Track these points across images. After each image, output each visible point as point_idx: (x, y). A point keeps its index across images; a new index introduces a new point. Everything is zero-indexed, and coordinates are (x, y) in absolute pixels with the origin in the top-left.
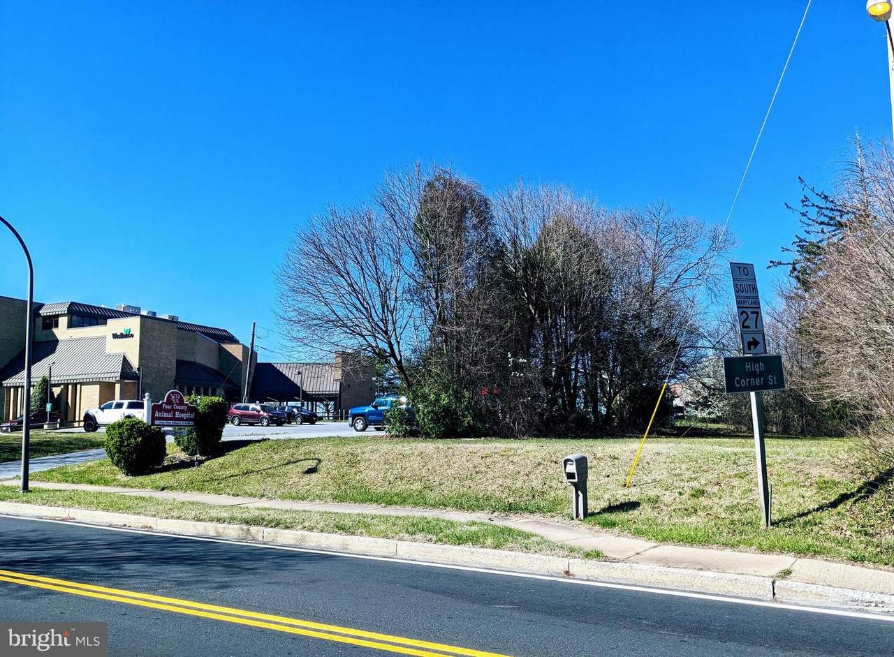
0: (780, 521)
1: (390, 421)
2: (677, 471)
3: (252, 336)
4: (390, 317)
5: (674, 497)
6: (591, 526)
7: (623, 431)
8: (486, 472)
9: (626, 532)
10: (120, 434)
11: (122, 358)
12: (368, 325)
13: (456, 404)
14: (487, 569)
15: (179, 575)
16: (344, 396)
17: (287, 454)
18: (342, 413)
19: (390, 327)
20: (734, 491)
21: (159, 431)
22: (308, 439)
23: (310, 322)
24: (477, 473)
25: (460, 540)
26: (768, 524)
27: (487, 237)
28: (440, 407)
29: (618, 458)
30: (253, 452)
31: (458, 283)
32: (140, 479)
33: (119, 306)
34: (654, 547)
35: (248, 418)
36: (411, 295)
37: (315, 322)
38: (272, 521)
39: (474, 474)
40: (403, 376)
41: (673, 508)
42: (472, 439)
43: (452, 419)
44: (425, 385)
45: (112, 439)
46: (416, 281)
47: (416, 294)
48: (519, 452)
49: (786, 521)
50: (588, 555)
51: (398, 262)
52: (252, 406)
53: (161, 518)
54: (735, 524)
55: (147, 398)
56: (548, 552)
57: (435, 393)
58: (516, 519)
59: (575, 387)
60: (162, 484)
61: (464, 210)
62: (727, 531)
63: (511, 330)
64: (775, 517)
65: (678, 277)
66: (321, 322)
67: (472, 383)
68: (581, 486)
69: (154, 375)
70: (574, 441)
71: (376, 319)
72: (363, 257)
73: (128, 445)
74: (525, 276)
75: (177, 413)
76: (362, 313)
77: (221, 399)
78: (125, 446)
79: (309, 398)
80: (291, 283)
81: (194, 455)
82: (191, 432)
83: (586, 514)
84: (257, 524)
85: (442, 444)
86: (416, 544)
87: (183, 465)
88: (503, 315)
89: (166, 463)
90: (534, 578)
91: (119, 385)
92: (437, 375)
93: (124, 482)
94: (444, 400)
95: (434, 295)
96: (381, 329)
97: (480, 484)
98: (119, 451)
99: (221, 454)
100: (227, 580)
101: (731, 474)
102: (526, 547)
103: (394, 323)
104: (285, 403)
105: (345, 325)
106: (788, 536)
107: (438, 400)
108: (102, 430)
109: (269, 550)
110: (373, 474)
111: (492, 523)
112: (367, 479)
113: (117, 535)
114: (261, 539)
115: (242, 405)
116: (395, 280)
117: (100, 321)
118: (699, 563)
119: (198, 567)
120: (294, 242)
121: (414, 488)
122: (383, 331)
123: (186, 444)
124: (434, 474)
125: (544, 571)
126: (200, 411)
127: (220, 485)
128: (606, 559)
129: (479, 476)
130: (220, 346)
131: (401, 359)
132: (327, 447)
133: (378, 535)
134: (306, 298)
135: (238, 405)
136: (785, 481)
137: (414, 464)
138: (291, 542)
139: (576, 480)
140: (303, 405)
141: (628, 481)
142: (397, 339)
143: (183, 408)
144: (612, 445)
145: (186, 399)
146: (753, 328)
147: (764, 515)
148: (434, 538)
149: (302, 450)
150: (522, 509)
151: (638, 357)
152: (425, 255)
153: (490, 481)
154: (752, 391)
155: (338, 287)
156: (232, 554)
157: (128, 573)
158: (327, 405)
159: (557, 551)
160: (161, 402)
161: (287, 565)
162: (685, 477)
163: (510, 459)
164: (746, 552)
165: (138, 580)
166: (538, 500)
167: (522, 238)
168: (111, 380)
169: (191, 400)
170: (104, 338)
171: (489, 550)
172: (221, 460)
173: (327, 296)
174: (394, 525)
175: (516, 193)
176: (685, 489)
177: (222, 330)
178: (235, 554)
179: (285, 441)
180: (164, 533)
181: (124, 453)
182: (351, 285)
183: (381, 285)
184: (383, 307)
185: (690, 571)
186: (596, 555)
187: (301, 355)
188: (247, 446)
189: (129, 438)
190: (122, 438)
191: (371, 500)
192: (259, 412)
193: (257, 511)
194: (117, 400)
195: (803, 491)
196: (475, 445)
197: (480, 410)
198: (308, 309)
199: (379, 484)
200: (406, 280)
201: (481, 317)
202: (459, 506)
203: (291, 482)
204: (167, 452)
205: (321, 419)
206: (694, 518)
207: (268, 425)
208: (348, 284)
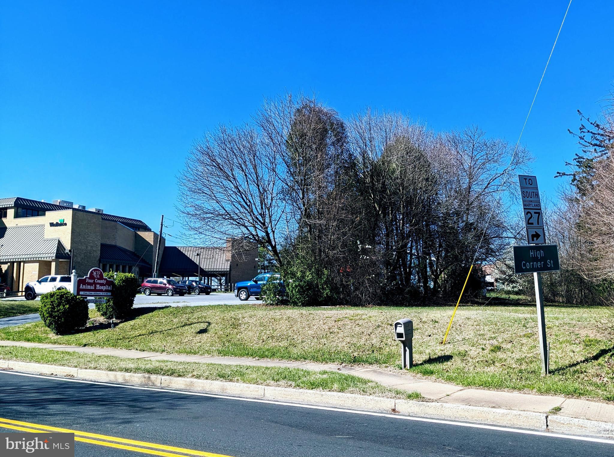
0: (556, 370)
1: (266, 293)
2: (482, 332)
3: (160, 226)
4: (267, 212)
5: (478, 352)
6: (414, 374)
7: (445, 300)
8: (338, 332)
9: (440, 379)
10: (52, 302)
11: (57, 242)
12: (250, 218)
13: (317, 280)
14: (333, 408)
15: (91, 413)
16: (233, 273)
17: (184, 318)
18: (231, 286)
19: (267, 220)
20: (523, 347)
21: (83, 300)
22: (201, 307)
23: (205, 216)
24: (331, 333)
25: (313, 385)
26: (546, 373)
27: (342, 152)
28: (305, 282)
29: (437, 322)
30: (158, 317)
31: (320, 187)
32: (66, 337)
33: (56, 201)
34: (461, 390)
35: (156, 289)
36: (283, 195)
37: (208, 215)
38: (168, 371)
39: (329, 334)
40: (277, 258)
41: (477, 360)
42: (330, 307)
43: (314, 291)
44: (294, 265)
45: (45, 306)
46: (287, 185)
47: (288, 195)
48: (363, 317)
49: (559, 370)
50: (410, 397)
51: (274, 170)
52: (160, 280)
53: (81, 368)
54: (522, 373)
55: (74, 274)
56: (380, 394)
57: (301, 271)
58: (359, 369)
59: (410, 267)
60: (84, 342)
61: (326, 131)
62: (516, 378)
63: (360, 223)
64: (552, 367)
65: (488, 184)
66: (213, 215)
67: (329, 264)
68: (408, 344)
69: (83, 256)
70: (407, 308)
71: (256, 213)
72: (246, 166)
73: (58, 311)
74: (372, 182)
75: (98, 286)
76: (245, 208)
77: (133, 275)
78: (55, 312)
79: (205, 274)
80: (190, 185)
81: (111, 319)
82: (109, 301)
83: (412, 365)
84: (157, 373)
85: (305, 311)
86: (280, 388)
87: (102, 326)
88: (354, 212)
89: (88, 325)
90: (368, 415)
91: (54, 263)
92: (303, 257)
93: (54, 340)
94: (308, 277)
95: (301, 196)
96: (260, 221)
97: (332, 341)
98: (51, 316)
99: (132, 318)
100: (129, 417)
101: (521, 334)
102: (363, 391)
103: (270, 217)
104: (187, 278)
105: (232, 218)
106: (560, 382)
107: (303, 277)
108: (38, 298)
109: (164, 394)
110: (250, 334)
111: (340, 372)
112: (246, 338)
113: (45, 381)
114: (159, 385)
115: (152, 279)
116: (271, 184)
117: (40, 213)
118: (493, 403)
119: (107, 407)
120: (192, 153)
121: (282, 345)
122: (261, 223)
123: (105, 310)
124: (298, 334)
125: (376, 409)
126: (116, 284)
127: (130, 343)
128: (423, 400)
129: (333, 335)
130: (136, 233)
131: (275, 245)
132: (215, 313)
133: (250, 382)
134: (202, 197)
135: (149, 279)
136: (561, 340)
137: (283, 326)
138: (183, 387)
139: (404, 339)
140: (201, 280)
141: (444, 339)
142: (272, 229)
143: (102, 281)
144: (435, 312)
145: (105, 275)
146: (535, 224)
147: (544, 365)
148: (293, 384)
149: (196, 315)
150: (363, 361)
151: (456, 244)
152: (295, 164)
153: (341, 340)
154: (535, 271)
155: (227, 189)
156: (135, 397)
157: (51, 412)
158: (220, 280)
159: (387, 393)
160: (85, 277)
161: (177, 405)
162: (487, 337)
163: (357, 322)
164: (529, 394)
165: (58, 418)
166: (376, 354)
167: (370, 153)
168: (48, 259)
169: (109, 276)
170: (43, 226)
171: (335, 393)
172: (132, 323)
173: (218, 195)
174: (264, 373)
175: (365, 119)
176: (486, 346)
177: (138, 221)
178: (138, 397)
179: (183, 307)
180: (83, 380)
181: (54, 317)
182: (237, 187)
183: (260, 187)
184: (262, 204)
185: (486, 409)
186: (415, 396)
187: (197, 241)
188: (153, 312)
189: (59, 305)
190: (53, 305)
191: (248, 354)
192: (166, 285)
193: (158, 363)
194: (53, 275)
195: (573, 347)
196: (330, 312)
197: (336, 284)
198: (203, 205)
199: (255, 342)
200: (280, 184)
201: (338, 213)
202: (315, 359)
203: (186, 340)
204: (90, 316)
205: (215, 290)
206: (492, 368)
207: (172, 295)
208: (234, 186)
